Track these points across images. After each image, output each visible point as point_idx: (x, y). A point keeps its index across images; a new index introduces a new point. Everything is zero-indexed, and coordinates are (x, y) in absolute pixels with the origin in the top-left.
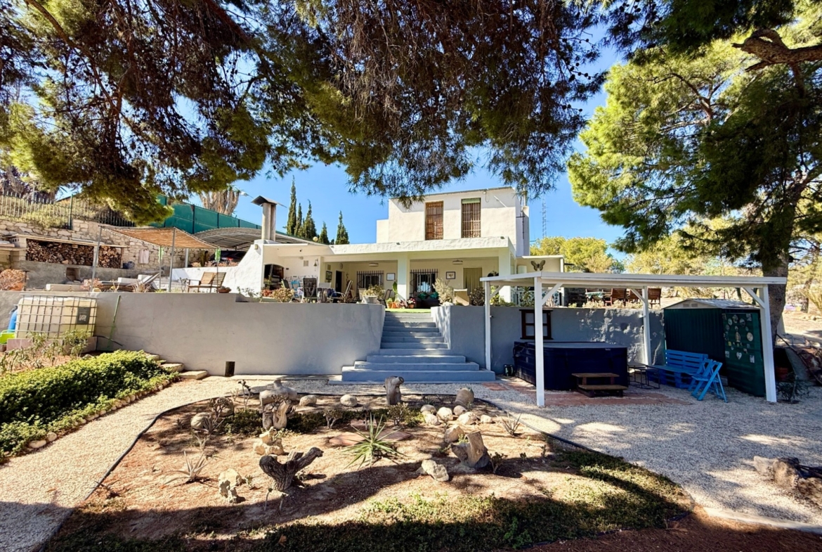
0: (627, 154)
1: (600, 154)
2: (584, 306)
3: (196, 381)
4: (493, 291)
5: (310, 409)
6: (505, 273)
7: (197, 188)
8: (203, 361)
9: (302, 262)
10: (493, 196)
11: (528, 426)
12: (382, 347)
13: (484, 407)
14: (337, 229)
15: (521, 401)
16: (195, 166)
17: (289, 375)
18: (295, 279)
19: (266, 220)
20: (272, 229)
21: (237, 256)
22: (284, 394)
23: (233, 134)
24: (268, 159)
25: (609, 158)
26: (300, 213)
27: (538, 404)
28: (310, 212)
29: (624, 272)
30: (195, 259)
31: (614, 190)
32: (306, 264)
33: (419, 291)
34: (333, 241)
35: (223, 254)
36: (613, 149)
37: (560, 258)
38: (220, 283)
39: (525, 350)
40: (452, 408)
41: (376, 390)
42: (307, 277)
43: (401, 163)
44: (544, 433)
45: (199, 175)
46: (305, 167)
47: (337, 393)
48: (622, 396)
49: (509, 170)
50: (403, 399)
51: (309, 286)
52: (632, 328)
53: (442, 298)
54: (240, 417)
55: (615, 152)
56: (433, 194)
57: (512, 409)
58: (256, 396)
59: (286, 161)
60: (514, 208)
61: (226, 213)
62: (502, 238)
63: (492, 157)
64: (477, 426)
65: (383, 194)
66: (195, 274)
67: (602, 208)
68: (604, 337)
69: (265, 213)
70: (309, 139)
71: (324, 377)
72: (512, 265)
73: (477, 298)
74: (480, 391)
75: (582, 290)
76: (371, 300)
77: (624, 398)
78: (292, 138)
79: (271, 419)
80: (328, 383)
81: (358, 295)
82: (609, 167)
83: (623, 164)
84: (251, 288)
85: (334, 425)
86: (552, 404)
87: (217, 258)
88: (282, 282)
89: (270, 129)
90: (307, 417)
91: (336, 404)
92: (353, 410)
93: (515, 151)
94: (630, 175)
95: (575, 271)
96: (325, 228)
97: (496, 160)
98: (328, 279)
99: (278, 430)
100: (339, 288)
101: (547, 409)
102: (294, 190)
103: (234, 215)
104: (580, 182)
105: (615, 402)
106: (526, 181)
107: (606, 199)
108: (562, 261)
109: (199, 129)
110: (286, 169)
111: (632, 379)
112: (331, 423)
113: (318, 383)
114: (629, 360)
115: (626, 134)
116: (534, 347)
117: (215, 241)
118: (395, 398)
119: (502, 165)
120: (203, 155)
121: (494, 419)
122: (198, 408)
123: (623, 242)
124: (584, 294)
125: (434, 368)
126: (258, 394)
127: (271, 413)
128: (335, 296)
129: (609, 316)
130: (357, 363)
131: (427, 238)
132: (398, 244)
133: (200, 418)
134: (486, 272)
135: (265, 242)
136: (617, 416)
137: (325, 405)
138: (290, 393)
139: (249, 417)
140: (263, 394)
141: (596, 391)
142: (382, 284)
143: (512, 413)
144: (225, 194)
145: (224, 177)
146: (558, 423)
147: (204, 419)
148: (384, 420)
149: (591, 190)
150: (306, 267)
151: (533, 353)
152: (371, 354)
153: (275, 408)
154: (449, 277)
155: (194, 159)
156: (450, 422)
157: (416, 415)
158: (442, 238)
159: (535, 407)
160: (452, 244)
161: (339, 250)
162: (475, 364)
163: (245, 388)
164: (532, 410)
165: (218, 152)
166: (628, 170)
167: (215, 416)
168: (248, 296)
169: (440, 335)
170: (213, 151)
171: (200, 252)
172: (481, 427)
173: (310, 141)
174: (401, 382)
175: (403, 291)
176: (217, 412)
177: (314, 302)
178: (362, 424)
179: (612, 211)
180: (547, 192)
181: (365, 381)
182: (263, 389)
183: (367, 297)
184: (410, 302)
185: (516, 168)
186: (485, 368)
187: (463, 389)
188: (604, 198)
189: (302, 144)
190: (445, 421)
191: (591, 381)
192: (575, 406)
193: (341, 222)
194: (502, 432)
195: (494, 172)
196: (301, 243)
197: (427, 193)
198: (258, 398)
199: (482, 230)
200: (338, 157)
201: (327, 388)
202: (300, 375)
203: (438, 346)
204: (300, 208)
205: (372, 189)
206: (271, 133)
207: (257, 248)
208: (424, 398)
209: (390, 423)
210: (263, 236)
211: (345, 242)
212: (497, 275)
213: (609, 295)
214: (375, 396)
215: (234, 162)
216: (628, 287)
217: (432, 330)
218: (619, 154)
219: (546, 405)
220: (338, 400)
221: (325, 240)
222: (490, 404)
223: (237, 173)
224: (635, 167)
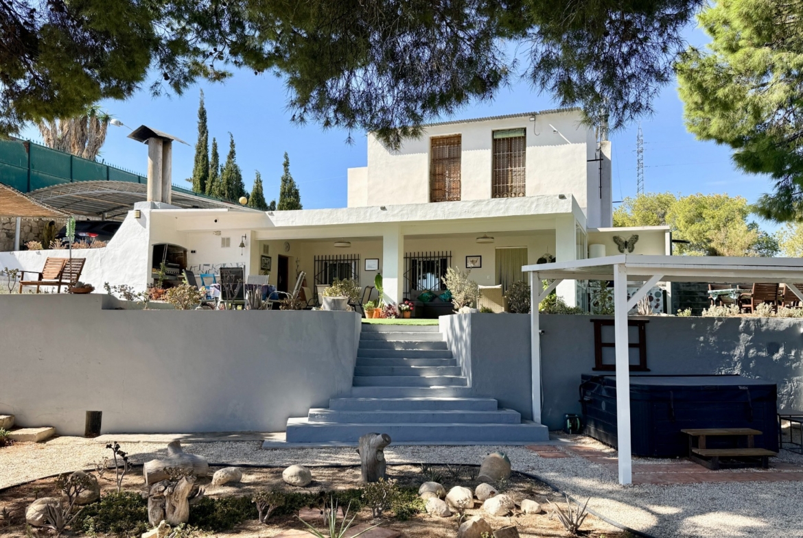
0: (781, 49)
1: (733, 49)
2: (704, 313)
3: (34, 445)
4: (545, 288)
5: (228, 490)
6: (567, 257)
7: (33, 114)
8: (46, 411)
9: (219, 240)
10: (548, 125)
11: (601, 519)
12: (355, 384)
13: (527, 486)
14: (280, 183)
15: (592, 477)
16: (27, 74)
17: (195, 433)
18: (207, 268)
19: (155, 166)
20: (164, 183)
21: (106, 230)
22: (185, 465)
23: (92, 18)
24: (155, 61)
25: (750, 56)
26: (216, 155)
27: (621, 481)
28: (232, 154)
29: (778, 255)
30: (32, 235)
31: (757, 112)
32: (226, 242)
33: (419, 288)
34: (273, 203)
35: (80, 226)
36: (756, 41)
37: (664, 232)
38: (74, 277)
39: (599, 390)
40: (473, 488)
41: (344, 458)
42: (228, 266)
43: (381, 71)
44: (629, 530)
45: (36, 90)
46: (220, 76)
47: (277, 463)
48: (766, 467)
49: (569, 80)
50: (389, 472)
51: (230, 281)
52: (787, 351)
53: (458, 299)
54: (110, 505)
55: (758, 46)
56: (438, 124)
57: (576, 490)
58: (137, 468)
59: (185, 65)
60: (584, 145)
61: (85, 154)
62: (562, 197)
63: (539, 58)
64: (514, 518)
65: (350, 125)
66: (33, 261)
67: (736, 143)
68: (739, 365)
69: (153, 155)
70: (226, 27)
71: (255, 436)
72: (580, 243)
73: (517, 300)
74: (522, 459)
75: (703, 286)
76: (336, 304)
77: (770, 470)
78: (196, 25)
79: (163, 507)
80: (262, 446)
81: (316, 296)
82: (749, 71)
83: (773, 66)
84: (130, 285)
85: (269, 518)
86: (645, 480)
87: (70, 233)
88: (184, 274)
89: (157, 10)
90: (225, 504)
91: (275, 481)
92: (303, 492)
93: (579, 46)
94: (785, 86)
95: (693, 253)
96: (259, 182)
97: (546, 64)
98: (265, 269)
99: (173, 526)
100: (283, 284)
101: (637, 490)
102: (203, 114)
103: (99, 159)
104: (697, 98)
105: (755, 478)
106: (598, 98)
107: (743, 128)
108: (667, 235)
109: (34, 10)
110: (186, 79)
111: (786, 439)
112: (264, 513)
113: (246, 447)
114: (782, 406)
115: (779, 13)
116: (614, 383)
117: (67, 205)
118: (375, 469)
119: (557, 72)
120: (41, 56)
121: (544, 507)
122: (38, 490)
123: (774, 202)
124: (706, 292)
125: (443, 419)
126: (142, 466)
127: (162, 498)
128: (276, 298)
129: (747, 330)
130: (312, 411)
131: (433, 199)
132: (383, 208)
133: (41, 507)
134: (533, 255)
135: (154, 207)
136: (756, 502)
137: (255, 484)
138: (196, 463)
139: (124, 506)
140: (150, 466)
141: (721, 458)
142: (357, 277)
143: (575, 497)
144: (84, 121)
145: (79, 93)
146: (653, 513)
147: (47, 508)
148: (355, 508)
149: (718, 112)
150: (226, 249)
151: (613, 394)
152: (336, 396)
153: (169, 489)
154: (470, 265)
155: (26, 63)
156: (468, 512)
157: (411, 500)
158: (458, 199)
159: (616, 487)
160: (476, 209)
161: (283, 220)
162: (513, 412)
163: (118, 456)
164: (611, 492)
165: (68, 50)
166: (782, 77)
167: (66, 504)
168: (124, 299)
169: (455, 363)
170: (59, 49)
171: (41, 223)
172: (521, 520)
173: (228, 30)
174: (386, 443)
175: (392, 289)
176: (71, 497)
177: (239, 308)
178: (318, 516)
179: (753, 150)
180: (636, 116)
181: (326, 442)
182: (148, 457)
183: (330, 299)
184: (404, 307)
185: (581, 77)
186: (532, 419)
187: (492, 455)
188: (739, 125)
189: (213, 36)
190: (461, 509)
191: (712, 442)
192: (685, 484)
193: (287, 171)
194: (557, 528)
195: (543, 84)
196: (218, 207)
197: (427, 121)
198: (140, 473)
199: (527, 183)
200: (276, 58)
201: (261, 454)
202: (214, 434)
203: (450, 382)
204: (215, 146)
205: (332, 115)
206: (159, 17)
207: (140, 215)
208: (425, 471)
209: (365, 513)
210: (149, 195)
211: (295, 206)
212: (553, 260)
213: (748, 294)
214: (341, 468)
215: (96, 67)
216: (782, 280)
217: (440, 354)
218: (767, 50)
219: (635, 483)
220: (279, 474)
221: (259, 202)
222: (539, 481)
223: (103, 85)
224: (795, 72)
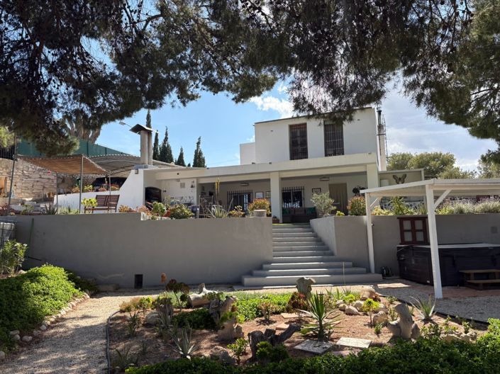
9: (179, 184)
12: (274, 256)
14: (194, 153)
18: (172, 200)
20: (149, 155)
26: (156, 140)
28: (166, 138)
32: (183, 186)
34: (189, 165)
37: (421, 172)
62: (370, 154)
79: (218, 312)
86: (449, 296)
96: (181, 154)
131: (292, 158)
132: (270, 163)
135: (145, 167)
141: (484, 284)
150: (183, 189)
152: (266, 263)
162: (361, 268)
174: (312, 282)
184: (284, 218)
186: (370, 271)
193: (198, 147)
203: (324, 254)
204: (157, 134)
207: (137, 172)
219: (444, 297)
